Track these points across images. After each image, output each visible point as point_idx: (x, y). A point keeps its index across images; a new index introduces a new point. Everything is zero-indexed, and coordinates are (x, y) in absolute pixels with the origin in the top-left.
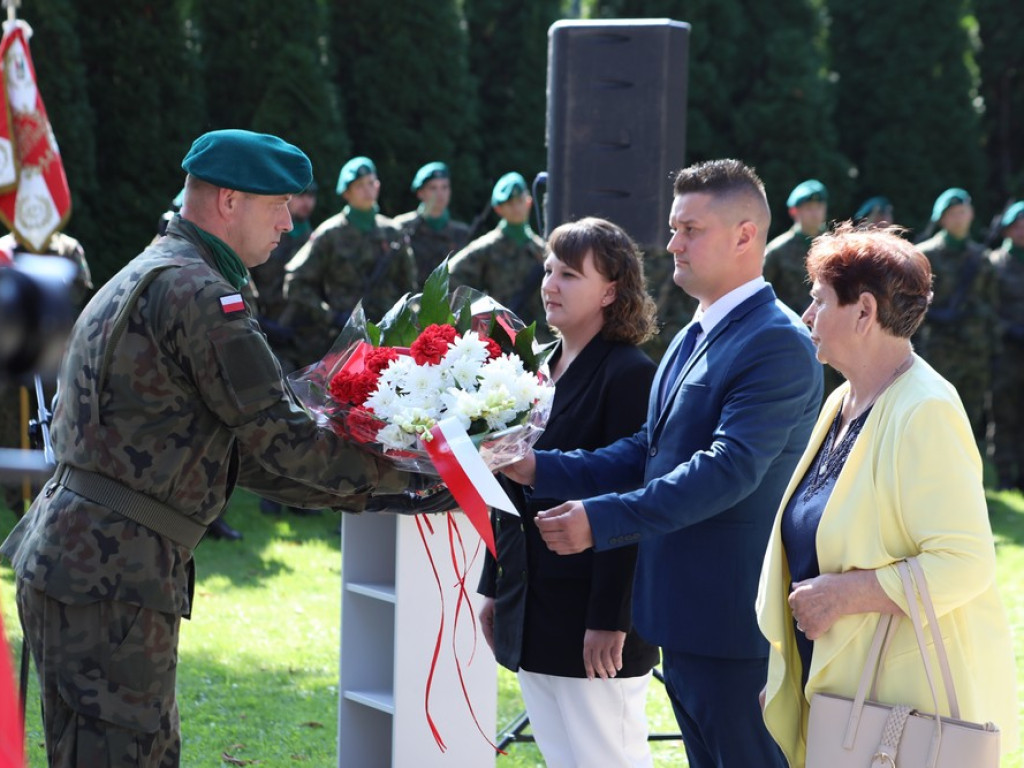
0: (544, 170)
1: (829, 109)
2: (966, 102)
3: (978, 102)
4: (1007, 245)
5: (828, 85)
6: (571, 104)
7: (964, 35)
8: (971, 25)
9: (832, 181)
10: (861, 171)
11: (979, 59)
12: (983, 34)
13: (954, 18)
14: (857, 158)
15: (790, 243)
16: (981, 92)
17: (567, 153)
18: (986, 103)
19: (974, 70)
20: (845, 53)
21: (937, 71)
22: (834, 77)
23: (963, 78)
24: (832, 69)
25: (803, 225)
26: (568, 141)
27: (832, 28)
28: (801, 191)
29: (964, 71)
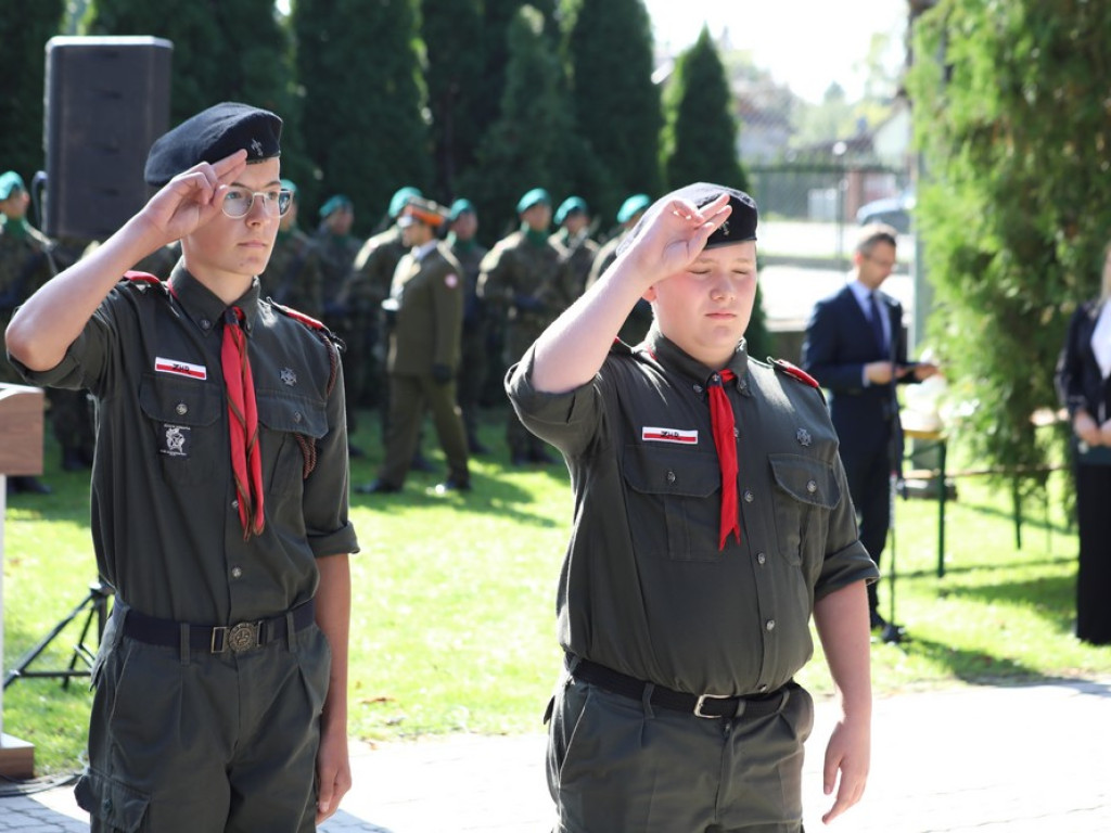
0: (42, 169)
1: (297, 119)
2: (415, 114)
3: (426, 114)
4: (452, 238)
5: (296, 96)
6: (66, 112)
7: (413, 56)
8: (420, 48)
10: (326, 173)
11: (427, 77)
12: (431, 55)
13: (405, 41)
14: (321, 160)
16: (429, 105)
18: (434, 115)
19: (422, 85)
20: (312, 68)
21: (391, 87)
22: (301, 91)
23: (413, 92)
24: (300, 82)
26: (63, 144)
27: (299, 48)
29: (414, 87)
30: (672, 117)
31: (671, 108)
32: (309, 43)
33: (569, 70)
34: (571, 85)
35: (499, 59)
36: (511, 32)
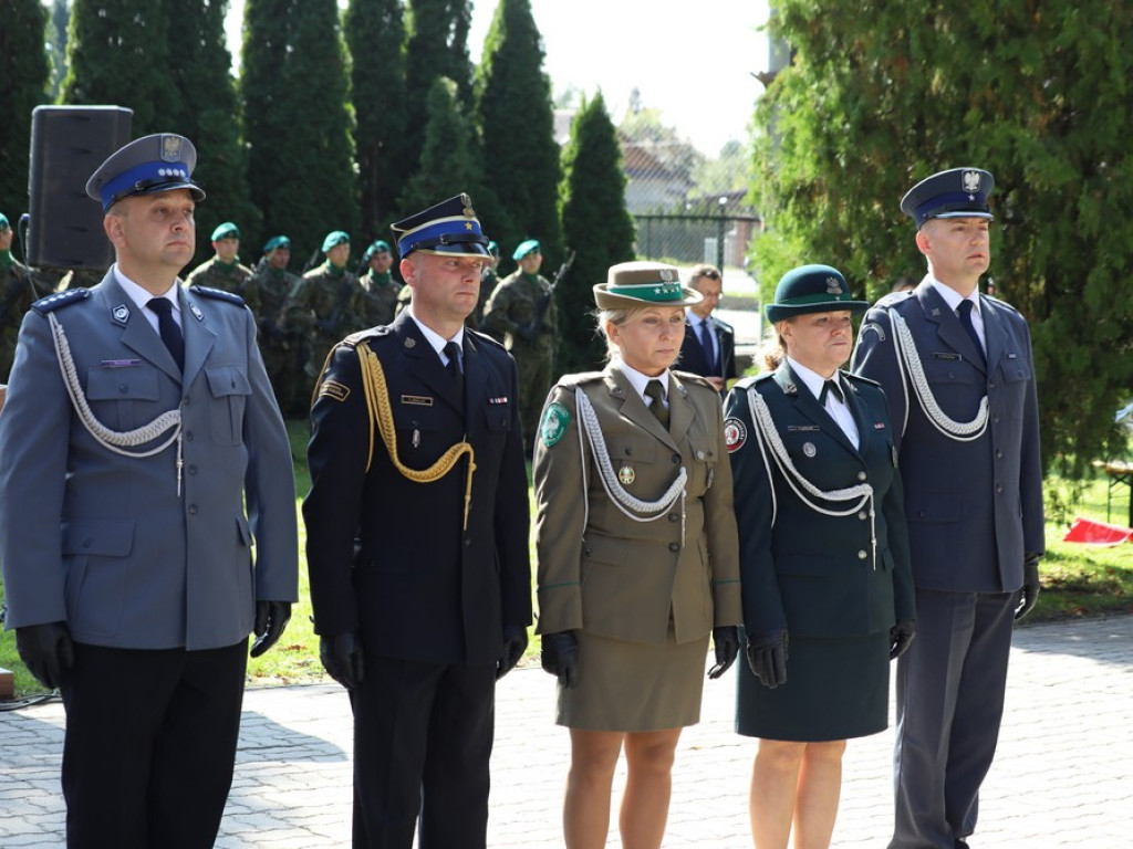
0: (26, 211)
1: (244, 169)
2: (346, 166)
3: (356, 166)
4: (371, 272)
5: (244, 149)
6: (47, 164)
7: (346, 115)
8: (351, 109)
9: (245, 224)
10: (267, 216)
11: (354, 137)
12: (359, 116)
13: (339, 104)
14: (264, 203)
15: (211, 267)
16: (358, 160)
17: (44, 199)
18: (361, 167)
19: (352, 142)
20: (258, 128)
21: (325, 143)
22: (249, 145)
23: (344, 148)
24: (247, 139)
25: (221, 256)
26: (44, 191)
27: (247, 108)
28: (221, 230)
29: (346, 139)
30: (568, 172)
31: (568, 165)
32: (257, 106)
33: (480, 130)
34: (482, 142)
35: (419, 121)
36: (430, 96)
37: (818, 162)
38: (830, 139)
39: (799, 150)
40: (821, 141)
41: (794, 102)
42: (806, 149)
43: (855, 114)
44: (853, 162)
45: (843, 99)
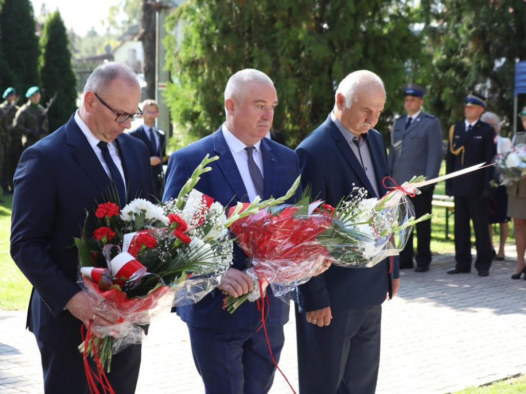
37: (203, 48)
38: (208, 37)
39: (193, 43)
40: (204, 39)
41: (188, 19)
42: (197, 43)
43: (221, 25)
44: (220, 48)
45: (214, 17)
